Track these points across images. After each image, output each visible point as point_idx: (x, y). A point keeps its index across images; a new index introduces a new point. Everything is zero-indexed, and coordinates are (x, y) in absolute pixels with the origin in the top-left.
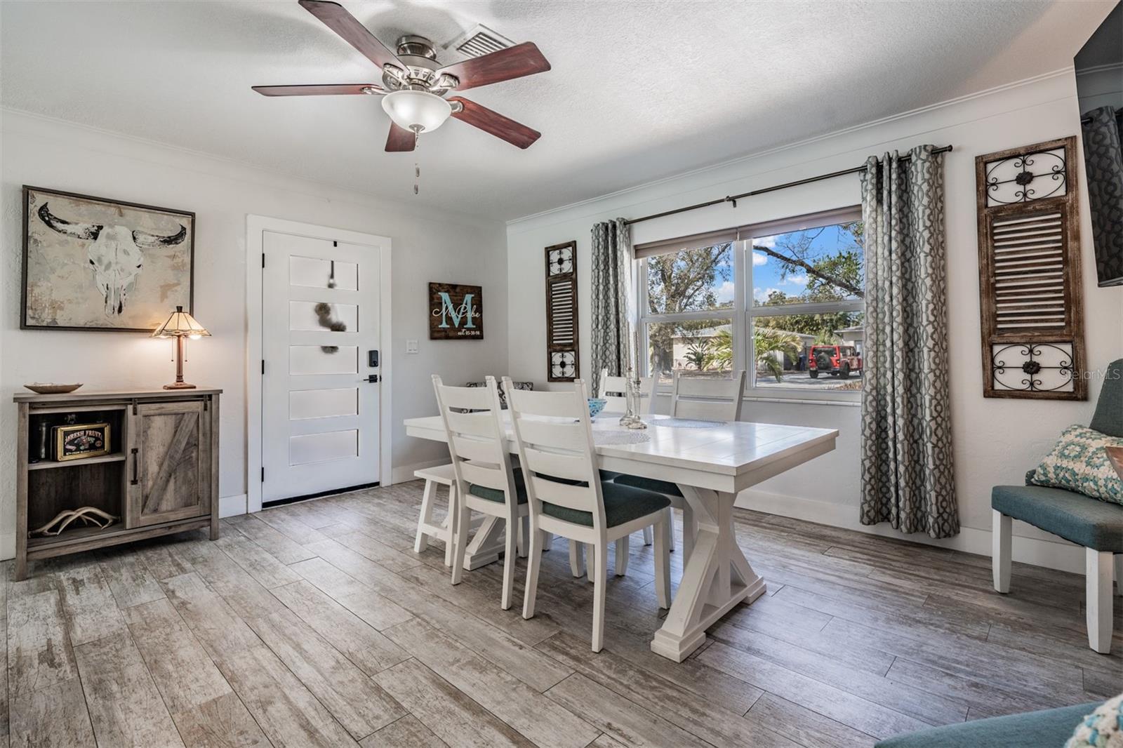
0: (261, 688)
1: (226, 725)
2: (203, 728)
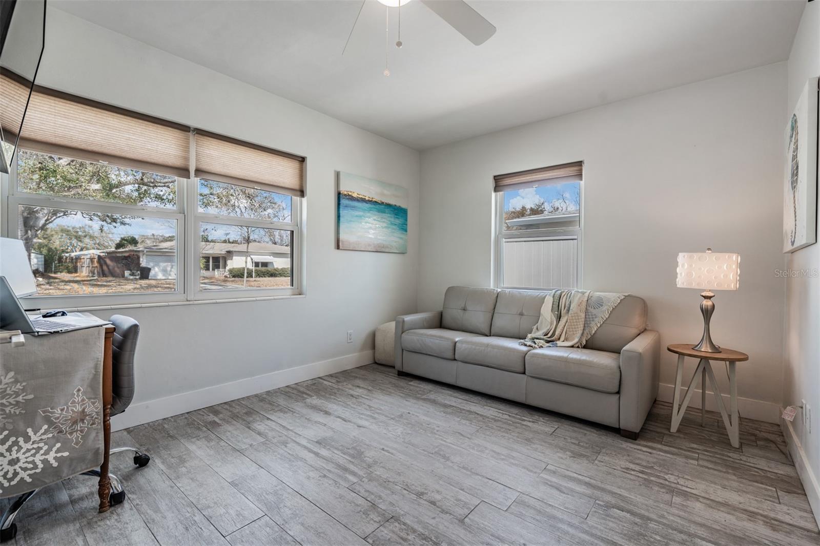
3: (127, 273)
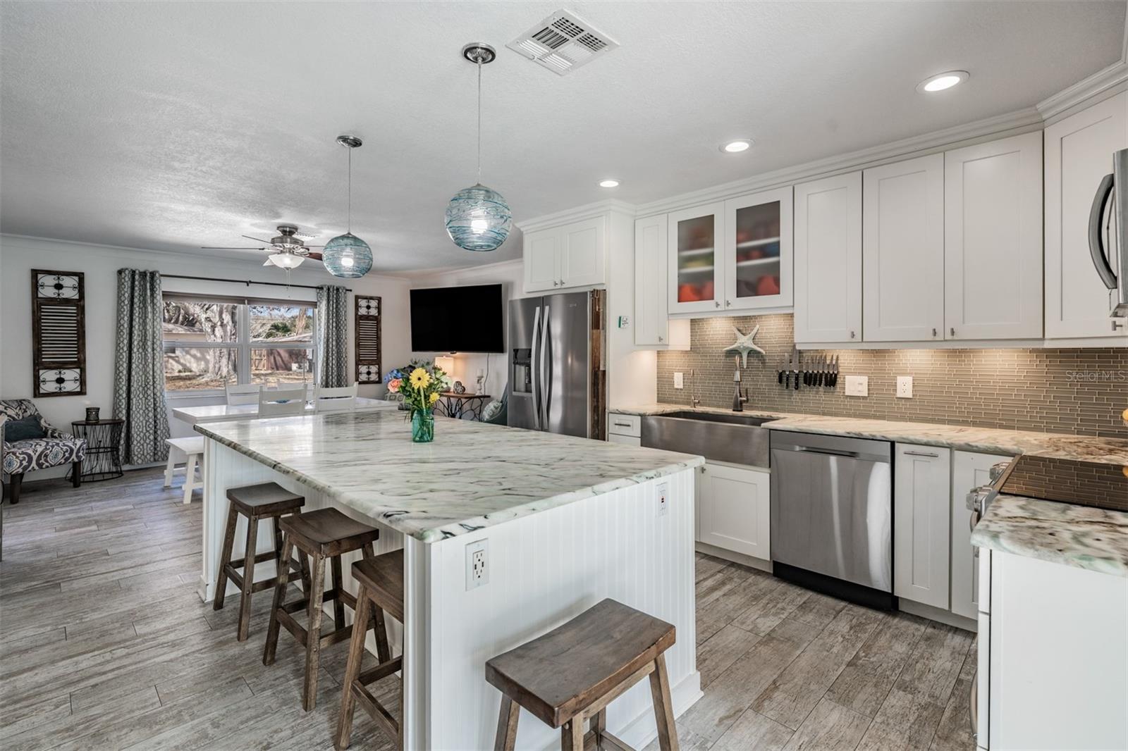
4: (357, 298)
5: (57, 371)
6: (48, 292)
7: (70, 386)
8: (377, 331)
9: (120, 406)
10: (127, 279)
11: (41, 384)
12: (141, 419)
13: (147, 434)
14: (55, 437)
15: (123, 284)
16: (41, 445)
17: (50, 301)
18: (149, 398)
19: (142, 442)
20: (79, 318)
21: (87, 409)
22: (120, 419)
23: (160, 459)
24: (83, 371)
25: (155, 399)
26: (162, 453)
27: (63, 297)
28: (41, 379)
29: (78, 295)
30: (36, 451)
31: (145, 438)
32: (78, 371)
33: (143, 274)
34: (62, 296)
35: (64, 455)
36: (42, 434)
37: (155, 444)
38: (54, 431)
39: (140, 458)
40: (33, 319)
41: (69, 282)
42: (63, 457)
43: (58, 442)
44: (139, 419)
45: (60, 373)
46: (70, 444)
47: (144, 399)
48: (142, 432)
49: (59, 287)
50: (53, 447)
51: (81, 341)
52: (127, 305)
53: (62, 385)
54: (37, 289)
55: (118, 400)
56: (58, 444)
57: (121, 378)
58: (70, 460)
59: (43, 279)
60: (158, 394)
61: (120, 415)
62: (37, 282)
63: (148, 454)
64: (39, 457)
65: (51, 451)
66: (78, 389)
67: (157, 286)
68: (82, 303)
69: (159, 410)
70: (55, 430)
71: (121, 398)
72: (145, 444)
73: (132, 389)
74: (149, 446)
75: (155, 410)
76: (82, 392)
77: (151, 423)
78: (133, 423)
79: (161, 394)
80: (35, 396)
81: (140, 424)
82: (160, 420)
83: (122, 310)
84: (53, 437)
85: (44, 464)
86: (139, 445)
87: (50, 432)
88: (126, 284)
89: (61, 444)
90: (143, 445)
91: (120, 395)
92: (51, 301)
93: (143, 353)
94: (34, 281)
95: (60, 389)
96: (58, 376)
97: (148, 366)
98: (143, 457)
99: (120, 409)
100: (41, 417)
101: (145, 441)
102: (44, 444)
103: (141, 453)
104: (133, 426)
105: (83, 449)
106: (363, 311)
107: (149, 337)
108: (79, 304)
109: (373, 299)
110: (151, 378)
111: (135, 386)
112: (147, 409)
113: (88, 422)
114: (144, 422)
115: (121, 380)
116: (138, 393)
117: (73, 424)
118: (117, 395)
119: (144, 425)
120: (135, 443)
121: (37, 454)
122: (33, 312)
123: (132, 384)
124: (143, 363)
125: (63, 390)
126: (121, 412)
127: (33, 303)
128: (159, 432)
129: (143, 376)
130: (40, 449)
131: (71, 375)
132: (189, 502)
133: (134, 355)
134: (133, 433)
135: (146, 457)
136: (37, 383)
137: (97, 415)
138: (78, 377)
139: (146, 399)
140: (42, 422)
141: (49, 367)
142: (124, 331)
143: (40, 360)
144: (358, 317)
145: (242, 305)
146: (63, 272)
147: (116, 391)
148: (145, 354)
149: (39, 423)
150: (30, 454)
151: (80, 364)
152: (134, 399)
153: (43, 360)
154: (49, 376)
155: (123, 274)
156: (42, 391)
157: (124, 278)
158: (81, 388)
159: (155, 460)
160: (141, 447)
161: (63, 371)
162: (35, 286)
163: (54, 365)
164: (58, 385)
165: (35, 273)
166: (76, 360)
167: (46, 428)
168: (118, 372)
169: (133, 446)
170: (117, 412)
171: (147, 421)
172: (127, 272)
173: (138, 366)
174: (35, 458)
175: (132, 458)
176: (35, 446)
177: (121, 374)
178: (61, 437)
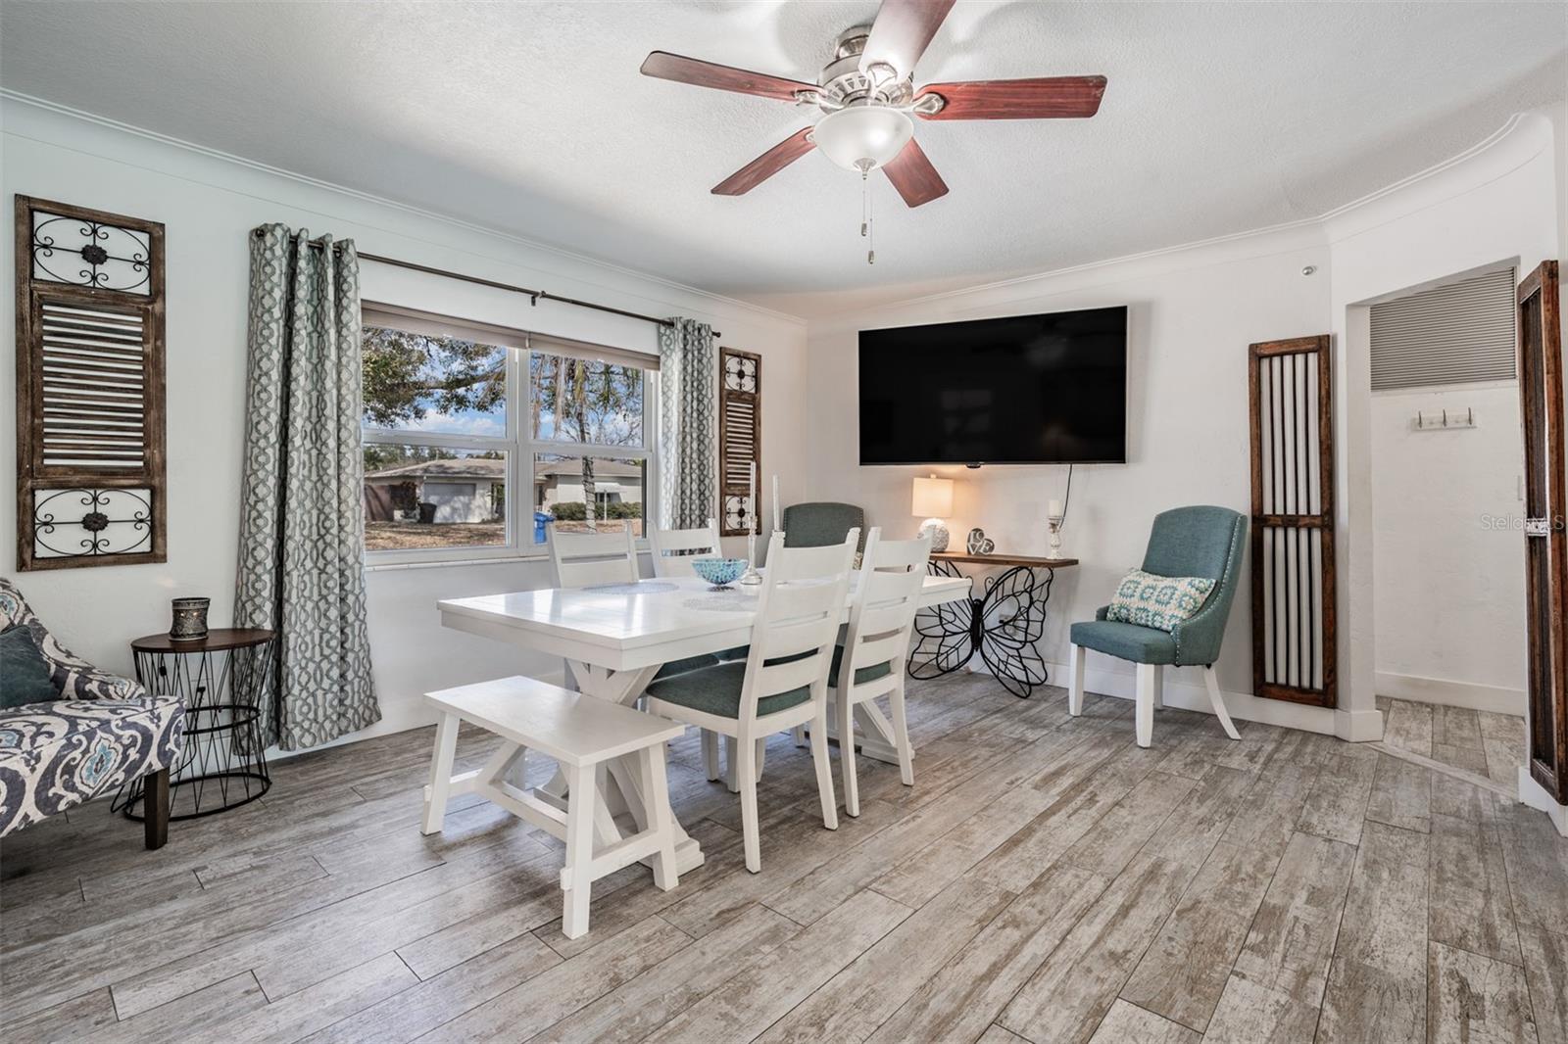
0: (1095, 973)
1: (1172, 973)
2: (1192, 990)
3: (398, 514)
4: (723, 351)
5: (87, 495)
6: (62, 267)
7: (123, 537)
8: (754, 424)
9: (258, 592)
10: (278, 251)
11: (41, 533)
12: (310, 625)
13: (325, 665)
14: (93, 698)
15: (268, 263)
16: (51, 735)
17: (69, 294)
18: (330, 569)
19: (312, 686)
20: (148, 348)
21: (176, 603)
22: (256, 629)
23: (352, 728)
24: (157, 495)
25: (342, 574)
26: (356, 711)
27: (106, 284)
28: (41, 515)
29: (147, 284)
30: (38, 759)
31: (319, 676)
32: (145, 494)
33: (318, 247)
34: (102, 283)
35: (125, 757)
36: (50, 689)
37: (342, 689)
38: (85, 673)
39: (308, 730)
40: (18, 341)
41: (122, 244)
42: (122, 762)
43: (105, 715)
44: (304, 625)
45: (95, 499)
46: (143, 719)
47: (315, 572)
48: (311, 659)
49: (94, 255)
50: (90, 735)
51: (153, 414)
52: (277, 321)
53: (101, 535)
54: (33, 255)
55: (252, 577)
56: (105, 724)
57: (260, 515)
58: (142, 770)
59: (49, 228)
60: (350, 559)
61: (258, 617)
62: (32, 235)
63: (327, 717)
64: (47, 779)
65: (84, 753)
66: (145, 547)
67: (351, 279)
68: (157, 307)
69: (351, 599)
70: (89, 670)
71: (259, 570)
72: (320, 693)
73: (290, 546)
74: (329, 696)
75: (343, 600)
76: (154, 555)
77: (333, 637)
78: (292, 636)
79: (356, 558)
80: (21, 566)
81: (308, 639)
82: (352, 625)
83: (266, 333)
84: (83, 695)
85: (61, 797)
86: (304, 694)
87: (72, 677)
88: (275, 263)
89: (116, 720)
90: (313, 695)
91: (258, 563)
92: (73, 292)
93: (314, 452)
94: (24, 230)
95: (95, 546)
96: (90, 510)
97: (326, 485)
98: (314, 728)
99: (258, 601)
100: (42, 632)
101: (319, 684)
102: (60, 728)
103: (311, 716)
104: (291, 645)
105: (177, 731)
106: (732, 382)
107: (331, 411)
108: (150, 307)
109: (749, 359)
110: (334, 516)
111: (297, 537)
112: (324, 597)
113: (177, 643)
114: (317, 632)
115: (260, 522)
116: (303, 556)
117: (138, 649)
118: (250, 563)
119: (317, 641)
120: (296, 690)
121: (41, 768)
122: (20, 320)
123: (288, 532)
124: (314, 478)
125: (103, 549)
126: (259, 608)
127: (19, 294)
128: (350, 657)
129: (315, 513)
130: (48, 750)
131: (125, 505)
132: (585, 930)
133: (294, 455)
134: (291, 663)
135: (322, 726)
136: (28, 529)
137: (203, 619)
138: (146, 513)
139: (322, 571)
140: (47, 646)
141: (62, 483)
142: (271, 389)
143: (36, 462)
144: (725, 392)
145: (517, 350)
146: (109, 216)
147: (245, 553)
148: (320, 453)
149: (37, 652)
150: (16, 773)
151: (150, 477)
152: (295, 574)
153: (47, 462)
154: (63, 506)
155: (268, 237)
156: (41, 552)
157: (271, 249)
158: (152, 546)
159: (341, 733)
160: (310, 700)
161: (103, 496)
162: (28, 246)
163: (78, 478)
164: (90, 535)
165: (27, 209)
166: (141, 464)
167: (59, 665)
168: (252, 500)
169: (290, 699)
170: (249, 607)
171: (324, 631)
172: (279, 232)
173: (302, 486)
174: (32, 783)
175: (289, 731)
176: (33, 739)
177: (260, 507)
178: (109, 697)
